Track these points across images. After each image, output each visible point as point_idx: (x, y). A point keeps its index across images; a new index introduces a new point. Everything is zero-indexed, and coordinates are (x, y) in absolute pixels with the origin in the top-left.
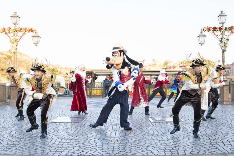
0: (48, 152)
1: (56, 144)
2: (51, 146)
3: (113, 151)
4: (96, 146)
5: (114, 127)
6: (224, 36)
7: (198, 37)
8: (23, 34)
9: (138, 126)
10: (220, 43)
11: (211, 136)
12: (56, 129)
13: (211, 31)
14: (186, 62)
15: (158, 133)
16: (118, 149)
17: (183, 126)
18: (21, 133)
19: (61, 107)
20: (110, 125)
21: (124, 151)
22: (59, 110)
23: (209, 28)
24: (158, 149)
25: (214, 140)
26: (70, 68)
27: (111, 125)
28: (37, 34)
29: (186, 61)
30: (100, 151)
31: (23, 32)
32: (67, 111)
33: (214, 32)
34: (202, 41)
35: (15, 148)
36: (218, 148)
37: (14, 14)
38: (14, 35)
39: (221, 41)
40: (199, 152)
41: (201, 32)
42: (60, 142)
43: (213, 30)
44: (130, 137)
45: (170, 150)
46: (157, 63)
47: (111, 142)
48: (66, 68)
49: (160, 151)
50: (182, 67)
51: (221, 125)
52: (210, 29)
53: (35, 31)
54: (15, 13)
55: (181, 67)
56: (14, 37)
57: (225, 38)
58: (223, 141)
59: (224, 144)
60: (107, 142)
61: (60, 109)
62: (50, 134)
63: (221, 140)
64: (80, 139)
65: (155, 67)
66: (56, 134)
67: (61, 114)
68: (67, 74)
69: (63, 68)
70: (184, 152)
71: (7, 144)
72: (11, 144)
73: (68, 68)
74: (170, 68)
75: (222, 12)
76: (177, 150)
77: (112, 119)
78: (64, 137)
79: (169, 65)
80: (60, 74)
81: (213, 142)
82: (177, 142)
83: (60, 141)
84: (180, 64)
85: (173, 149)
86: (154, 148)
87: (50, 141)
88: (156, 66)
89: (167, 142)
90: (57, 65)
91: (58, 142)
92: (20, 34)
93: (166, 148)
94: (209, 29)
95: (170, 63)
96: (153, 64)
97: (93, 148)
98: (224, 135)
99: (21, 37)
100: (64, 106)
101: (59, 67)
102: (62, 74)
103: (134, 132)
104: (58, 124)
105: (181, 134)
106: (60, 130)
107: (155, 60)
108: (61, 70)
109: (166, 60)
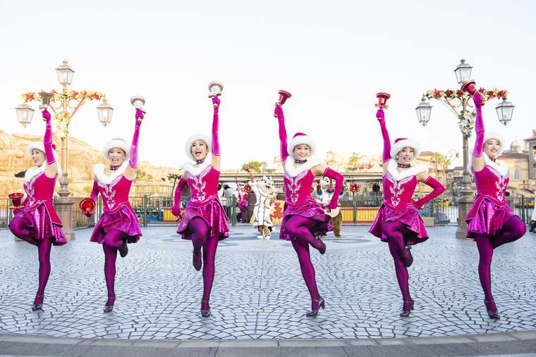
0: (131, 333)
1: (145, 316)
2: (136, 321)
3: (256, 330)
4: (224, 320)
5: (257, 284)
6: (468, 108)
7: (417, 109)
8: (79, 103)
10: (459, 120)
11: (444, 301)
12: (144, 287)
13: (443, 98)
15: (342, 295)
16: (266, 325)
18: (77, 294)
20: (249, 280)
21: (276, 329)
23: (439, 91)
24: (341, 326)
25: (449, 309)
26: (170, 168)
27: (251, 280)
28: (106, 104)
30: (230, 331)
31: (80, 100)
32: (164, 253)
33: (449, 99)
34: (424, 118)
35: (66, 324)
36: (456, 325)
37: (63, 64)
38: (63, 105)
39: (462, 118)
40: (420, 333)
41: (423, 100)
42: (153, 313)
43: (445, 95)
44: (287, 303)
45: (365, 328)
46: (337, 158)
47: (252, 313)
48: (161, 168)
49: (345, 329)
51: (463, 280)
52: (441, 94)
53: (103, 98)
54: (64, 62)
56: (61, 109)
57: (468, 112)
58: (466, 312)
59: (470, 318)
60: (243, 312)
61: (151, 248)
62: (133, 298)
63: (462, 310)
64: (190, 307)
65: (334, 165)
66: (145, 297)
67: (152, 259)
68: (163, 179)
69: (155, 169)
70: (393, 332)
71: (52, 317)
72: (58, 316)
73: (165, 168)
74: (363, 168)
75: (462, 61)
76: (379, 329)
77: (253, 267)
78: (160, 302)
79: (360, 162)
80: (149, 179)
81: (449, 312)
82: (378, 313)
83: (152, 310)
85: (371, 327)
86: (334, 325)
87: (134, 310)
89: (359, 313)
90: (144, 162)
91: (148, 312)
92: (73, 103)
93: (358, 324)
94: (437, 95)
95: (362, 159)
96: (329, 159)
97: (216, 324)
98: (469, 298)
99: (76, 108)
101: (148, 166)
102: (154, 180)
103: (294, 294)
104: (148, 277)
105: (386, 297)
106: (151, 290)
107: (333, 152)
108: (151, 171)
109: (354, 153)
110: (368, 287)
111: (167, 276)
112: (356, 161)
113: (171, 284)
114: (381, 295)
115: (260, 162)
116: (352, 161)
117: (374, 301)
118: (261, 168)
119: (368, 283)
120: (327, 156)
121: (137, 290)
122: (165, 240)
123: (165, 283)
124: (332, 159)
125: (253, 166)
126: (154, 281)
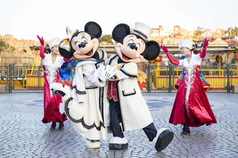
12: (13, 144)
14: (233, 31)
15: (188, 152)
17: (230, 141)
19: (17, 108)
22: (15, 113)
29: (233, 29)
32: (28, 115)
46: (183, 31)
48: (22, 40)
50: (227, 40)
55: (224, 39)
61: (16, 111)
65: (180, 38)
66: (13, 153)
67: (18, 120)
68: (25, 51)
69: (18, 41)
73: (27, 41)
79: (204, 36)
80: (12, 50)
84: (222, 35)
88: (181, 36)
90: (8, 35)
95: (206, 33)
96: (176, 33)
100: (24, 105)
101: (11, 39)
102: (16, 51)
103: (146, 151)
104: (15, 135)
105: (226, 154)
106: (19, 147)
107: (179, 26)
108: (13, 43)
109: (199, 28)
111: (32, 135)
112: (200, 35)
113: (36, 142)
114: (222, 152)
116: (197, 34)
120: (174, 30)
121: (6, 147)
122: (27, 105)
123: (30, 141)
124: (178, 32)
125: (107, 38)
126: (20, 139)
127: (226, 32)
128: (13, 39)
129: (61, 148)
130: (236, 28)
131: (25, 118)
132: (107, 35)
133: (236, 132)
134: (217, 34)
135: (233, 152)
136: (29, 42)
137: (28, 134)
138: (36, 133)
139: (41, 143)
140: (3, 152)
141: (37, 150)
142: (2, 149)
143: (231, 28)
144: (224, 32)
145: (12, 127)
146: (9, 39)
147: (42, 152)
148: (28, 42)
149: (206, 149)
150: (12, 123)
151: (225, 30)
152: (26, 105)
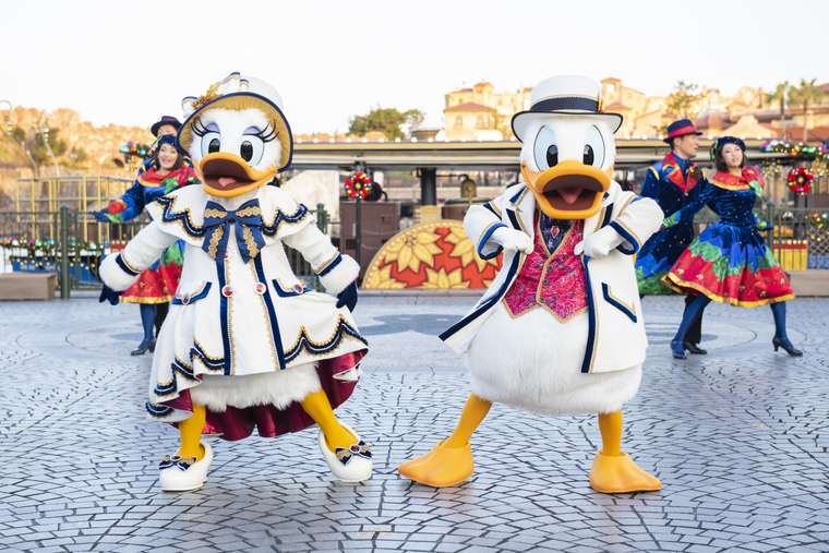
1: (62, 542)
9: (510, 449)
17: (759, 450)
22: (74, 364)
29: (793, 88)
42: (81, 534)
46: (630, 96)
47: (359, 536)
48: (111, 128)
50: (775, 124)
55: (764, 120)
61: (80, 358)
66: (59, 491)
67: (83, 387)
69: (94, 131)
73: (124, 129)
77: (370, 411)
80: (77, 160)
83: (80, 525)
84: (759, 106)
87: (30, 523)
90: (61, 111)
91: (69, 530)
95: (705, 101)
96: (609, 102)
102: (88, 164)
104: (70, 435)
105: (743, 491)
106: (79, 472)
107: (618, 81)
108: (80, 138)
109: (682, 84)
110: (694, 466)
112: (685, 107)
115: (401, 110)
116: (676, 106)
117: (710, 503)
118: (405, 128)
119: (695, 453)
121: (37, 471)
122: (117, 337)
123: (117, 452)
124: (615, 99)
125: (383, 121)
126: (86, 447)
127: (770, 99)
128: (79, 125)
129: (215, 474)
130: (803, 84)
131: (107, 379)
132: (383, 108)
133: (781, 421)
134: (743, 104)
135: (766, 488)
136: (132, 133)
137: (112, 431)
138: (136, 428)
139: (152, 458)
140: (27, 487)
141: (137, 480)
142: (24, 479)
143: (786, 83)
144: (764, 98)
145: (61, 407)
146: (67, 125)
147: (153, 485)
148: (129, 132)
149: (676, 475)
150: (62, 395)
151: (767, 92)
152: (112, 337)
